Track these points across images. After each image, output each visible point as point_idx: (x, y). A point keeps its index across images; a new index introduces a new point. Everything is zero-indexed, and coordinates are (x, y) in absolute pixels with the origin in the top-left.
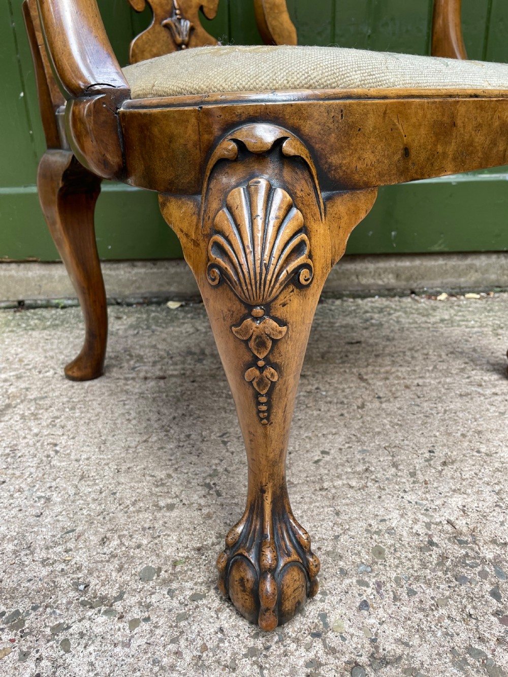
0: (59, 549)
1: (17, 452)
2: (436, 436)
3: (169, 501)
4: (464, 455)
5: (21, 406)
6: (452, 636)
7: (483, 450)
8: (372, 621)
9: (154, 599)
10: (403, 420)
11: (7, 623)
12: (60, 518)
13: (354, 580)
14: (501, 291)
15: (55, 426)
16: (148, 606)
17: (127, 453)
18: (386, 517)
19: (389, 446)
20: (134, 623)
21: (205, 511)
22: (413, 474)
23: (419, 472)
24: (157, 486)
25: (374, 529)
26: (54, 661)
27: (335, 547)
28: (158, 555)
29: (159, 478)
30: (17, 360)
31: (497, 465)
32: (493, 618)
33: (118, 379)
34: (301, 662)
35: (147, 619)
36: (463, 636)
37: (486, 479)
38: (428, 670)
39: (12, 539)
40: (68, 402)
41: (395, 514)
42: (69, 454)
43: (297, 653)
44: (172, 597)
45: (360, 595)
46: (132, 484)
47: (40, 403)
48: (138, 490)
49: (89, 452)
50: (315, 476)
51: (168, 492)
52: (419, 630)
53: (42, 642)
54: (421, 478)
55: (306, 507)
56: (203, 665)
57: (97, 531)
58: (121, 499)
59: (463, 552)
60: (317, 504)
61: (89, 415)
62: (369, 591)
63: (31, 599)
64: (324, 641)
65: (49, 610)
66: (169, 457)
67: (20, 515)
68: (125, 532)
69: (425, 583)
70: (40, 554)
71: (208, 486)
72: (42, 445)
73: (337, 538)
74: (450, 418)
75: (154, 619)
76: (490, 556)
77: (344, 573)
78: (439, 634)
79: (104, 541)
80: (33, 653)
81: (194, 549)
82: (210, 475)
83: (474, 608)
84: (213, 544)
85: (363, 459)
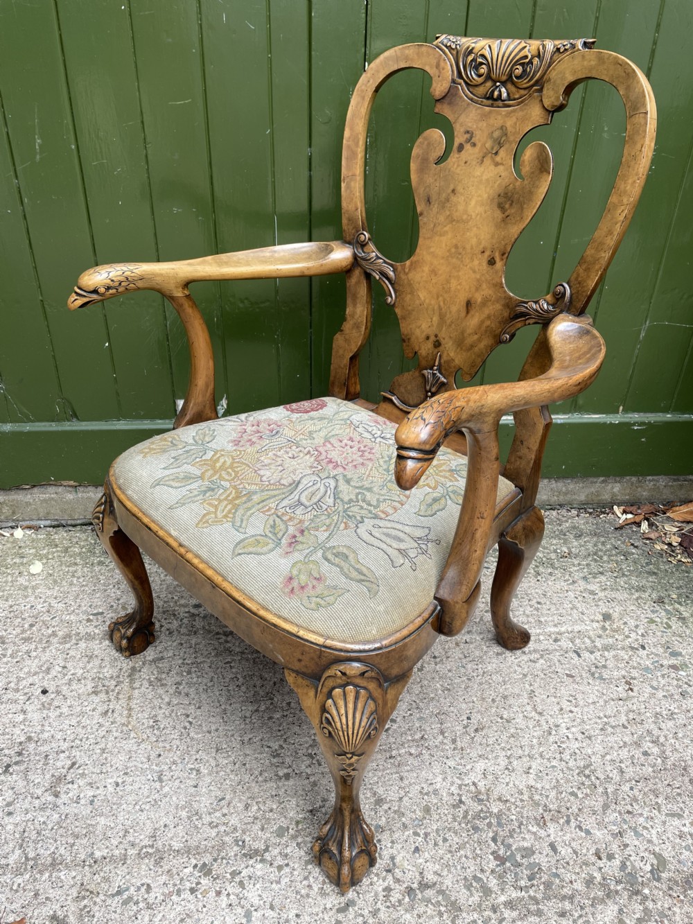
0: (218, 814)
1: (159, 723)
2: (473, 702)
3: (286, 771)
4: (491, 721)
5: (144, 670)
6: (466, 869)
7: (505, 716)
8: (421, 861)
9: (289, 850)
10: (451, 684)
11: (201, 872)
12: (211, 788)
13: (411, 832)
14: (551, 509)
15: (180, 693)
16: (286, 855)
17: (246, 724)
18: (433, 782)
19: (439, 713)
20: (280, 868)
21: (312, 779)
22: (454, 741)
23: (458, 739)
24: (274, 757)
25: (425, 791)
26: (237, 896)
27: (399, 807)
28: (285, 817)
29: (274, 749)
30: (120, 606)
31: (512, 731)
32: (491, 857)
33: (218, 633)
34: (380, 889)
35: (287, 865)
36: (472, 868)
37: (503, 745)
38: (450, 891)
39: (183, 808)
40: (183, 663)
41: (439, 779)
42: (200, 725)
43: (378, 883)
44: (300, 848)
45: (414, 842)
46: (256, 755)
47: (160, 665)
48: (262, 761)
49: (216, 723)
50: (386, 745)
51: (283, 763)
52: (447, 866)
53: (227, 884)
54: (459, 744)
55: (380, 774)
56: (325, 893)
57: (241, 799)
58: (251, 769)
59: (480, 808)
60: (388, 771)
61: (205, 681)
62: (420, 839)
63: (211, 853)
64: (393, 874)
65: (224, 861)
66: (277, 728)
67: (182, 786)
68: (260, 800)
69: (454, 832)
70: (207, 819)
71: (310, 756)
72: (177, 716)
73: (401, 799)
74: (486, 681)
75: (291, 864)
76: (495, 811)
77: (405, 826)
78: (459, 867)
79: (247, 807)
80: (224, 891)
81: (308, 811)
82: (311, 746)
83: (481, 849)
84: (320, 807)
85: (420, 727)
